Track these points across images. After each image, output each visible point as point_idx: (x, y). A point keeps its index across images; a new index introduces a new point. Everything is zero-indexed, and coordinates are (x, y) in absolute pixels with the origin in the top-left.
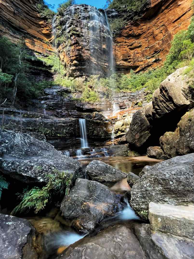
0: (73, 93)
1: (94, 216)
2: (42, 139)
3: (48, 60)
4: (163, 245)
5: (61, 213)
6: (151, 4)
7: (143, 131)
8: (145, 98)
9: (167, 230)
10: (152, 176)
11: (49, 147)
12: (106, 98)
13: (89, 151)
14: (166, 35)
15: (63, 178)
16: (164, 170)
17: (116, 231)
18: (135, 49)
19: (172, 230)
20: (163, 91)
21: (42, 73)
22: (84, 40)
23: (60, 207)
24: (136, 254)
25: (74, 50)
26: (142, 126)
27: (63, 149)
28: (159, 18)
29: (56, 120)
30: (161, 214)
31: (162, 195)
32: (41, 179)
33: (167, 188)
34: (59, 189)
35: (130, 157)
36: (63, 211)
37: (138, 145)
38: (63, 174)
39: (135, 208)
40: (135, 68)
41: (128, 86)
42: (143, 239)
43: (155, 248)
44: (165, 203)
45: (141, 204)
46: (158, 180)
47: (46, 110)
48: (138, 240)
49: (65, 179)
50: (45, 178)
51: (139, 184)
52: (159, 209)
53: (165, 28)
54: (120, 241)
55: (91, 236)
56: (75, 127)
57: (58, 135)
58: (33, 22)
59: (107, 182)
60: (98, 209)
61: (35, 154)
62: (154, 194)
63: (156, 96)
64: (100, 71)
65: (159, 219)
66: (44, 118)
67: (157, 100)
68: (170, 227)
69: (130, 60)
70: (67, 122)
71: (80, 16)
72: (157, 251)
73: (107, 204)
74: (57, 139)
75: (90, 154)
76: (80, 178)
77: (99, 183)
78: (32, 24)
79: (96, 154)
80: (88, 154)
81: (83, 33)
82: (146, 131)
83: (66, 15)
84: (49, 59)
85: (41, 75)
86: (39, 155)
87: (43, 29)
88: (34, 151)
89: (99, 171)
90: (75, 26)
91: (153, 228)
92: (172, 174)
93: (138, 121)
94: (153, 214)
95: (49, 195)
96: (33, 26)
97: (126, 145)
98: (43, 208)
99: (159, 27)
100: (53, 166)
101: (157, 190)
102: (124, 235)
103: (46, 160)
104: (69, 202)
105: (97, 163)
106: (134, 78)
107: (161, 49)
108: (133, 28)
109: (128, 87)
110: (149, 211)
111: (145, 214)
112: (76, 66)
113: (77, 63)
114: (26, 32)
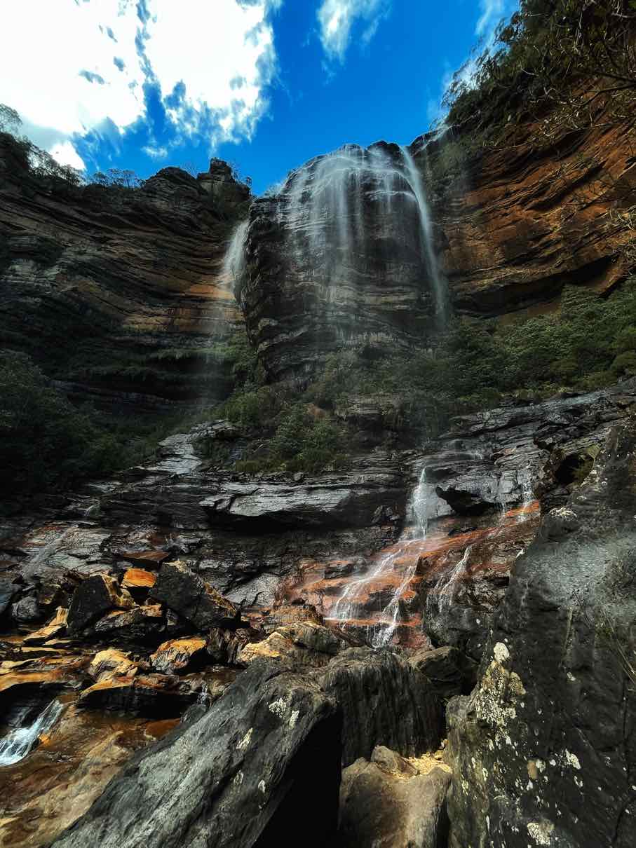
0: (247, 439)
84: (230, 344)
112: (271, 338)
113: (269, 326)
114: (183, 295)
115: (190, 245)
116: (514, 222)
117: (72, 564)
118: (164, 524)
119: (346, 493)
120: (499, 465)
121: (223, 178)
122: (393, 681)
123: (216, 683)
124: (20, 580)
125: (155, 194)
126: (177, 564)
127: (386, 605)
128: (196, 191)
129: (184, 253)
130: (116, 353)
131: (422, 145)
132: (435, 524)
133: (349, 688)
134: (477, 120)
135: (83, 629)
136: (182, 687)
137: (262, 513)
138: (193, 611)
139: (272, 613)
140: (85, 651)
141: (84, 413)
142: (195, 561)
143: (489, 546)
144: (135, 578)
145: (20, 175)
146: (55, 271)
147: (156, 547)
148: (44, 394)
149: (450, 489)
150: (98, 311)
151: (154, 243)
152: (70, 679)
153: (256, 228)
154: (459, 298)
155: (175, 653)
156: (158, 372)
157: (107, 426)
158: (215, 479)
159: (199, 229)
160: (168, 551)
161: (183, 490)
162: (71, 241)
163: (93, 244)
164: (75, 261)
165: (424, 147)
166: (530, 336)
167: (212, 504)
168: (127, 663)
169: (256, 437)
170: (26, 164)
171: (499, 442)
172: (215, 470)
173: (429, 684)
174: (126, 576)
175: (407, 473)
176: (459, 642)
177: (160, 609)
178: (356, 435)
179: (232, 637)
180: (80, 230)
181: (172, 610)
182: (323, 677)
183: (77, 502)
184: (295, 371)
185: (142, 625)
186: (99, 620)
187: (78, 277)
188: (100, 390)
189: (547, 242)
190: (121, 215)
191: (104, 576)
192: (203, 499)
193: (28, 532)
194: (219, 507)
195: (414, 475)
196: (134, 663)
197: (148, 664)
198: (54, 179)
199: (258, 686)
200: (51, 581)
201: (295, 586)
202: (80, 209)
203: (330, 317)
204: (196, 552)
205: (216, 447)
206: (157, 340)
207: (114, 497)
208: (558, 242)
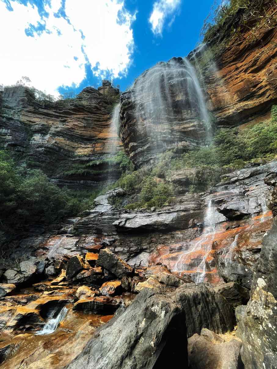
0: (129, 195)
12: (194, 192)
18: (269, 64)
64: (181, 141)
69: (261, 92)
84: (118, 156)
112: (135, 150)
113: (133, 146)
114: (97, 138)
115: (98, 117)
116: (242, 81)
117: (66, 252)
118: (99, 233)
119: (175, 214)
120: (248, 195)
121: (108, 87)
122: (207, 299)
123: (127, 300)
124: (47, 259)
125: (82, 99)
126: (106, 250)
127: (199, 264)
128: (98, 95)
129: (95, 121)
130: (74, 165)
131: (192, 55)
132: (218, 225)
133: (187, 301)
134: (218, 38)
135: (72, 278)
136: (113, 301)
137: (139, 226)
138: (114, 269)
139: (148, 269)
140: (74, 287)
141: (64, 191)
142: (113, 248)
143: (247, 234)
144: (90, 257)
145: (32, 102)
146: (48, 136)
147: (97, 243)
148: (49, 185)
149: (224, 208)
150: (65, 150)
151: (83, 119)
152: (69, 298)
153: (124, 105)
154: (218, 121)
155: (109, 287)
156: (91, 171)
157: (73, 195)
158: (118, 213)
159: (100, 110)
160: (102, 245)
161: (105, 219)
162: (52, 124)
163: (61, 123)
164: (55, 131)
165: (194, 56)
166: (256, 133)
167: (118, 224)
168: (90, 291)
169: (133, 193)
170: (34, 98)
171: (246, 184)
172: (117, 209)
173: (225, 300)
174: (86, 256)
175: (202, 203)
176: (238, 280)
177: (101, 269)
178: (177, 188)
179: (132, 280)
180: (56, 119)
181: (106, 269)
182: (174, 296)
183: (65, 227)
184: (146, 164)
185: (95, 276)
186: (78, 274)
187: (56, 137)
188: (69, 181)
189: (260, 87)
190: (69, 110)
191: (78, 256)
192: (114, 222)
193: (48, 240)
194: (121, 225)
195: (206, 204)
196: (93, 292)
197: (99, 292)
198: (45, 101)
199: (146, 300)
200: (58, 259)
201: (157, 257)
202: (55, 110)
204: (113, 244)
205: (117, 200)
206: (89, 158)
207: (78, 224)
208: (266, 86)
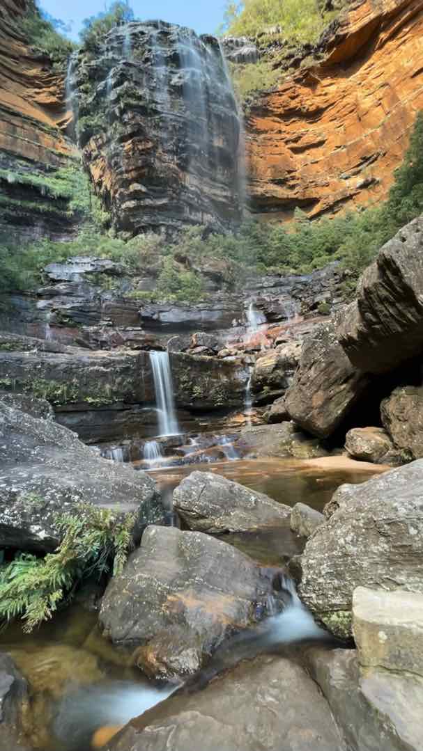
0: (131, 276)
1: (197, 634)
2: (42, 414)
3: (55, 180)
4: (392, 707)
5: (103, 628)
6: (347, 24)
7: (333, 384)
8: (338, 290)
9: (404, 665)
10: (360, 514)
11: (61, 436)
12: (226, 292)
13: (180, 445)
14: (394, 111)
15: (106, 528)
16: (392, 497)
17: (261, 675)
18: (307, 152)
19: (418, 664)
20: (388, 272)
21: (37, 219)
22: (161, 124)
23: (98, 611)
24: (318, 737)
25: (130, 153)
26: (331, 368)
27: (103, 439)
28: (373, 64)
29: (83, 357)
30: (386, 621)
31: (389, 566)
32: (40, 530)
33: (402, 546)
34: (95, 558)
35: (299, 459)
36: (107, 623)
37: (321, 423)
38: (105, 515)
39: (315, 606)
40: (308, 203)
41: (290, 256)
42: (338, 694)
43: (373, 719)
44: (398, 587)
45: (331, 593)
46: (376, 525)
47: (51, 326)
48: (324, 695)
49: (111, 529)
50: (53, 529)
51: (324, 537)
52: (380, 608)
53: (389, 91)
54: (273, 702)
55: (191, 693)
56: (139, 375)
57: (90, 400)
58: (8, 69)
59: (234, 533)
60: (209, 612)
61: (22, 459)
62: (365, 564)
63: (366, 286)
64: (207, 213)
65: (382, 635)
66: (46, 351)
67: (372, 296)
68: (410, 654)
69: (292, 183)
70: (114, 361)
71: (146, 55)
72: (377, 725)
73: (233, 598)
74: (86, 412)
75: (182, 454)
76: (154, 524)
77: (209, 538)
78: (8, 75)
79: (202, 454)
80: (178, 455)
81: (156, 103)
82: (342, 384)
83: (108, 50)
84: (58, 177)
85: (34, 226)
86: (33, 461)
87: (41, 91)
88: (17, 449)
89: (211, 502)
90: (132, 84)
91: (364, 661)
92: (415, 508)
93: (317, 356)
94: (363, 621)
95: (67, 577)
96: (9, 83)
97: (287, 425)
98: (48, 617)
99: (372, 90)
100: (77, 493)
101: (375, 553)
102: (285, 683)
103: (53, 474)
104: (124, 594)
105: (204, 481)
106: (306, 234)
107: (379, 150)
108: (300, 91)
109: (288, 259)
110: (353, 613)
111: (342, 623)
112: (139, 199)
113: (140, 191)
116: (280, 154)
169: (137, 275)
184: (154, 229)
189: (293, 176)
203: (184, 196)
208: (298, 178)
